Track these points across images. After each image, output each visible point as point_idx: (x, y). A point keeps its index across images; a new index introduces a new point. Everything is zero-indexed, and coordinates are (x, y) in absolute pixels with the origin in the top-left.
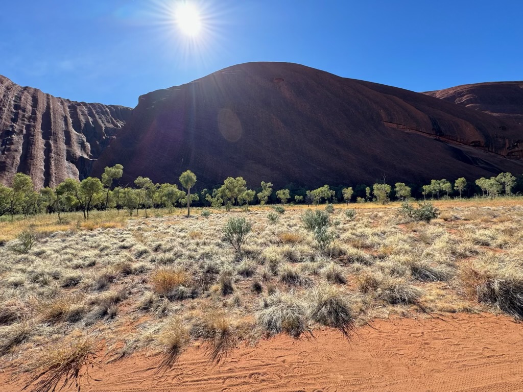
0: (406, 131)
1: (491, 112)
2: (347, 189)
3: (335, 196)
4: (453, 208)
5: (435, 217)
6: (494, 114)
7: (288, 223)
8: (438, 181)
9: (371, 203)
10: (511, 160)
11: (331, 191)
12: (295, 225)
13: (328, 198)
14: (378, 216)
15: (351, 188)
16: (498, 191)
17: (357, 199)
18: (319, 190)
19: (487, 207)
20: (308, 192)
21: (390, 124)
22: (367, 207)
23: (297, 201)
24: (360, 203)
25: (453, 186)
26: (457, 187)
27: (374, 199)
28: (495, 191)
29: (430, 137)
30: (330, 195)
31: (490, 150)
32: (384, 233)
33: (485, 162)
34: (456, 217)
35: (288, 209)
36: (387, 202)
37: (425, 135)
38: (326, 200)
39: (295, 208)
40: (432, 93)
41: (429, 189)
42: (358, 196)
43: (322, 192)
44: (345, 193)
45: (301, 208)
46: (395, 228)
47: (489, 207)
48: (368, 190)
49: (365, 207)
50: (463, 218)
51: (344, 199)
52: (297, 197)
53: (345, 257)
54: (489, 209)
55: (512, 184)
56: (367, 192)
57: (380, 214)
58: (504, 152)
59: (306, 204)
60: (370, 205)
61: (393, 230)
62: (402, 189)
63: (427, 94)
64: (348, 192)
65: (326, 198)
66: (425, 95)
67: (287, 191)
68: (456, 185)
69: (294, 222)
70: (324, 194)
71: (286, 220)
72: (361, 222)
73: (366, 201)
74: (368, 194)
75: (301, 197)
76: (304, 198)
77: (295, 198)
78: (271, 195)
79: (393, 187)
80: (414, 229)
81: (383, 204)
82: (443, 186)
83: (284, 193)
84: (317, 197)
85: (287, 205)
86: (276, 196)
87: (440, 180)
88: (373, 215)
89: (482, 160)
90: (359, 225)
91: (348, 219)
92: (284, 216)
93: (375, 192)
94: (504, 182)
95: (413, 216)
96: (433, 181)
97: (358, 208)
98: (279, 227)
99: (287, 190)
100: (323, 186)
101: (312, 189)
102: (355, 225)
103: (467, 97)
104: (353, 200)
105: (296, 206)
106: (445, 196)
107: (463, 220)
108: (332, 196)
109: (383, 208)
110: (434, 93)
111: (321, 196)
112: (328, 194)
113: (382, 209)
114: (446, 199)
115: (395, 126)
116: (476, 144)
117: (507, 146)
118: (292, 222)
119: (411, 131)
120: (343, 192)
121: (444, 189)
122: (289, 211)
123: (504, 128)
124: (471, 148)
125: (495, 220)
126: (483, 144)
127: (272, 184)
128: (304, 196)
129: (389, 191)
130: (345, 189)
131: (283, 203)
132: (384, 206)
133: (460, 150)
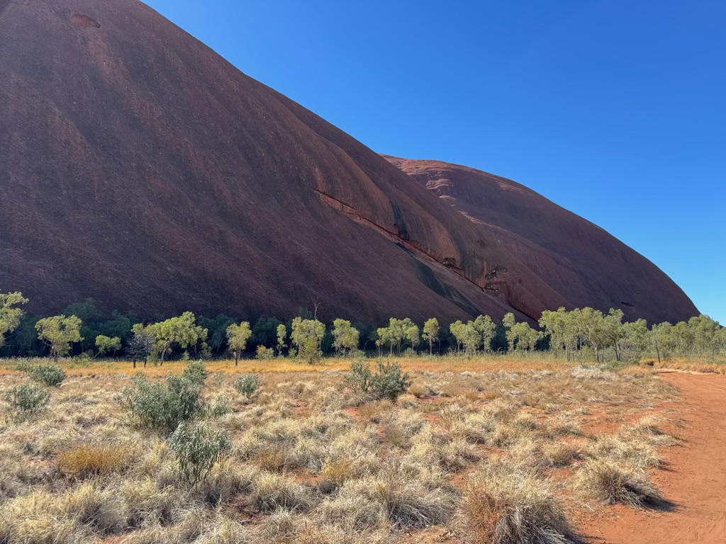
0: (355, 220)
1: (469, 215)
2: (239, 325)
3: (206, 341)
4: (422, 373)
5: (404, 391)
6: (472, 219)
7: (77, 414)
8: (400, 322)
9: (286, 359)
10: (490, 296)
11: (199, 328)
12: (100, 420)
13: (189, 345)
14: (305, 389)
15: (245, 324)
16: (476, 346)
17: (256, 349)
18: (168, 324)
19: (466, 372)
20: (137, 328)
21: (330, 199)
22: (278, 370)
23: (101, 349)
24: (263, 358)
25: (421, 333)
26: (427, 334)
27: (292, 352)
28: (473, 345)
29: (390, 238)
30: (195, 337)
31: (467, 276)
32: (323, 430)
33: (460, 294)
34: (431, 391)
35: (73, 372)
36: (319, 359)
37: (383, 233)
38: (183, 350)
39: (95, 371)
40: (396, 161)
41: (387, 335)
42: (260, 344)
43: (176, 329)
44: (231, 335)
45: (111, 371)
46: (341, 415)
47: (470, 373)
48: (281, 330)
49: (274, 369)
50: (442, 392)
51: (230, 348)
52: (102, 340)
53: (249, 499)
54: (468, 375)
55: (492, 336)
56: (279, 334)
57: (309, 385)
58: (482, 283)
59: (128, 360)
60: (285, 365)
61: (340, 420)
62: (346, 332)
63: (389, 160)
64: (239, 333)
65: (183, 347)
66: (385, 160)
67: (73, 322)
68: (425, 331)
69: (97, 411)
70: (181, 336)
71: (68, 405)
72: (272, 405)
73: (276, 354)
74: (280, 340)
75: (115, 341)
76: (123, 342)
77: (97, 342)
78: (19, 329)
79: (329, 326)
80: (374, 416)
81: (310, 363)
82: (407, 332)
83: (62, 327)
84: (161, 342)
85: (69, 359)
86: (36, 333)
87: (402, 319)
88: (294, 388)
89: (458, 292)
90: (269, 413)
91: (242, 398)
92: (63, 396)
93: (296, 336)
94: (483, 331)
95: (369, 389)
96: (393, 321)
97: (260, 372)
98: (48, 428)
99: (74, 318)
100: (179, 314)
101: (147, 320)
102: (259, 414)
103: (442, 182)
104: (249, 351)
105: (98, 364)
106: (409, 349)
107: (442, 395)
108: (200, 341)
109: (311, 372)
110: (400, 161)
111: (171, 339)
112: (190, 337)
113: (308, 375)
114: (411, 356)
115: (338, 206)
116: (450, 264)
117: (485, 273)
118: (89, 412)
119: (363, 222)
120: (228, 331)
121: (408, 337)
122: (77, 380)
123: (482, 244)
124: (444, 268)
125: (481, 395)
126: (458, 265)
127: (24, 296)
128: (127, 337)
129: (321, 336)
130: (234, 325)
131: (56, 355)
132: (311, 368)
133: (430, 269)
